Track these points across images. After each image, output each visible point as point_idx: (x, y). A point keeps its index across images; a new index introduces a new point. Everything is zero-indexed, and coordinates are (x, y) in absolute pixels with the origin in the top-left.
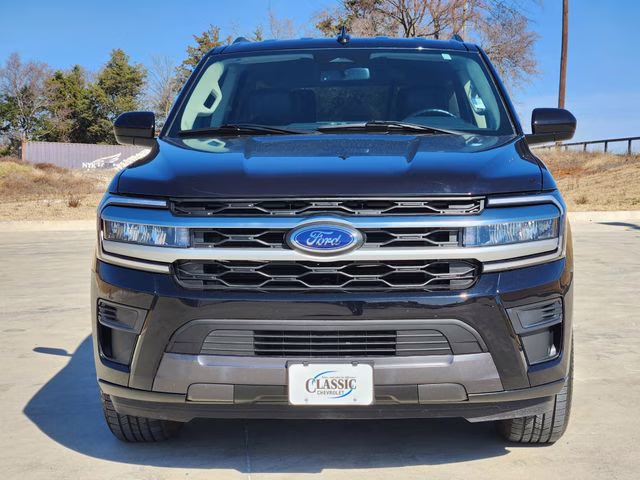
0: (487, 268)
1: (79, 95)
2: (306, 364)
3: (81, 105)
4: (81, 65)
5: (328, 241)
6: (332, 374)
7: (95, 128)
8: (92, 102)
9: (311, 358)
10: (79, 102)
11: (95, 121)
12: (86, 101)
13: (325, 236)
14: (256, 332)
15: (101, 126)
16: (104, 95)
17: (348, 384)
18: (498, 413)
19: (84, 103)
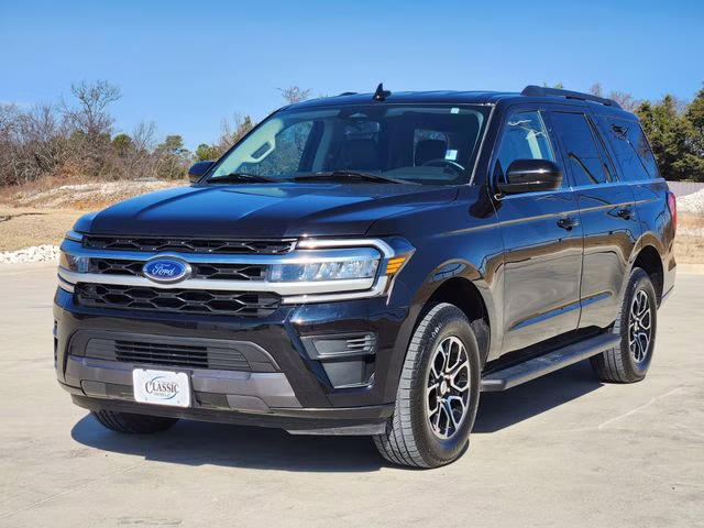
0: (287, 301)
1: (665, 127)
2: (145, 369)
3: (666, 138)
4: (671, 95)
5: (166, 271)
6: (164, 380)
7: (678, 164)
8: (678, 136)
9: (150, 365)
10: (665, 136)
11: (680, 157)
12: (673, 134)
13: (164, 268)
14: (118, 342)
15: (685, 162)
16: (690, 127)
17: (173, 389)
18: (316, 428)
19: (670, 137)
